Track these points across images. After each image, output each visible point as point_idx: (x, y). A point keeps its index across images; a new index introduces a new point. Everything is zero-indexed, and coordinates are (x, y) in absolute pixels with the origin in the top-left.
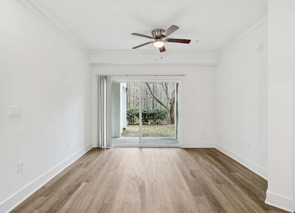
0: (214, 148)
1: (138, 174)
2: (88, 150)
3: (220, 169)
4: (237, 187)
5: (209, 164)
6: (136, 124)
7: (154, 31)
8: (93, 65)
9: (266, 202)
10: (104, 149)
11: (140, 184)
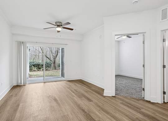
0: (81, 80)
1: (51, 95)
2: (11, 88)
3: (86, 87)
4: (94, 92)
5: (81, 86)
6: (33, 71)
7: (57, 22)
8: (13, 34)
9: (104, 95)
10: (22, 86)
11: (54, 98)
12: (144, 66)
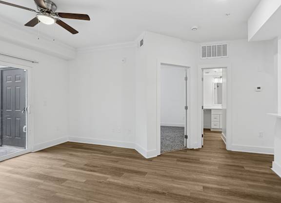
0: (68, 142)
9: (146, 158)
12: (186, 108)
